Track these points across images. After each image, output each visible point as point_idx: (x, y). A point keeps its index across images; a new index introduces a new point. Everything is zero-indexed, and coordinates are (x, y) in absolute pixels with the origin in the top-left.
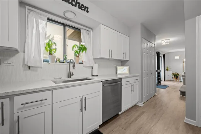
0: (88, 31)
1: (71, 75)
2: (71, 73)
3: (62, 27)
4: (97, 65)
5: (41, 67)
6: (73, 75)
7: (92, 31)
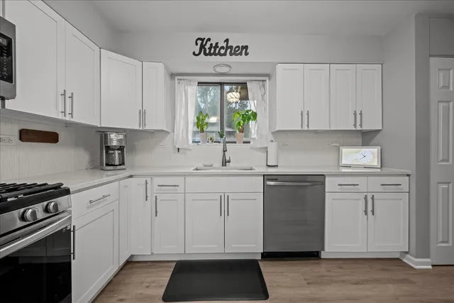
0: (261, 82)
1: (226, 162)
2: (227, 159)
3: (218, 88)
4: (275, 144)
5: (190, 150)
6: (229, 162)
7: (269, 79)
